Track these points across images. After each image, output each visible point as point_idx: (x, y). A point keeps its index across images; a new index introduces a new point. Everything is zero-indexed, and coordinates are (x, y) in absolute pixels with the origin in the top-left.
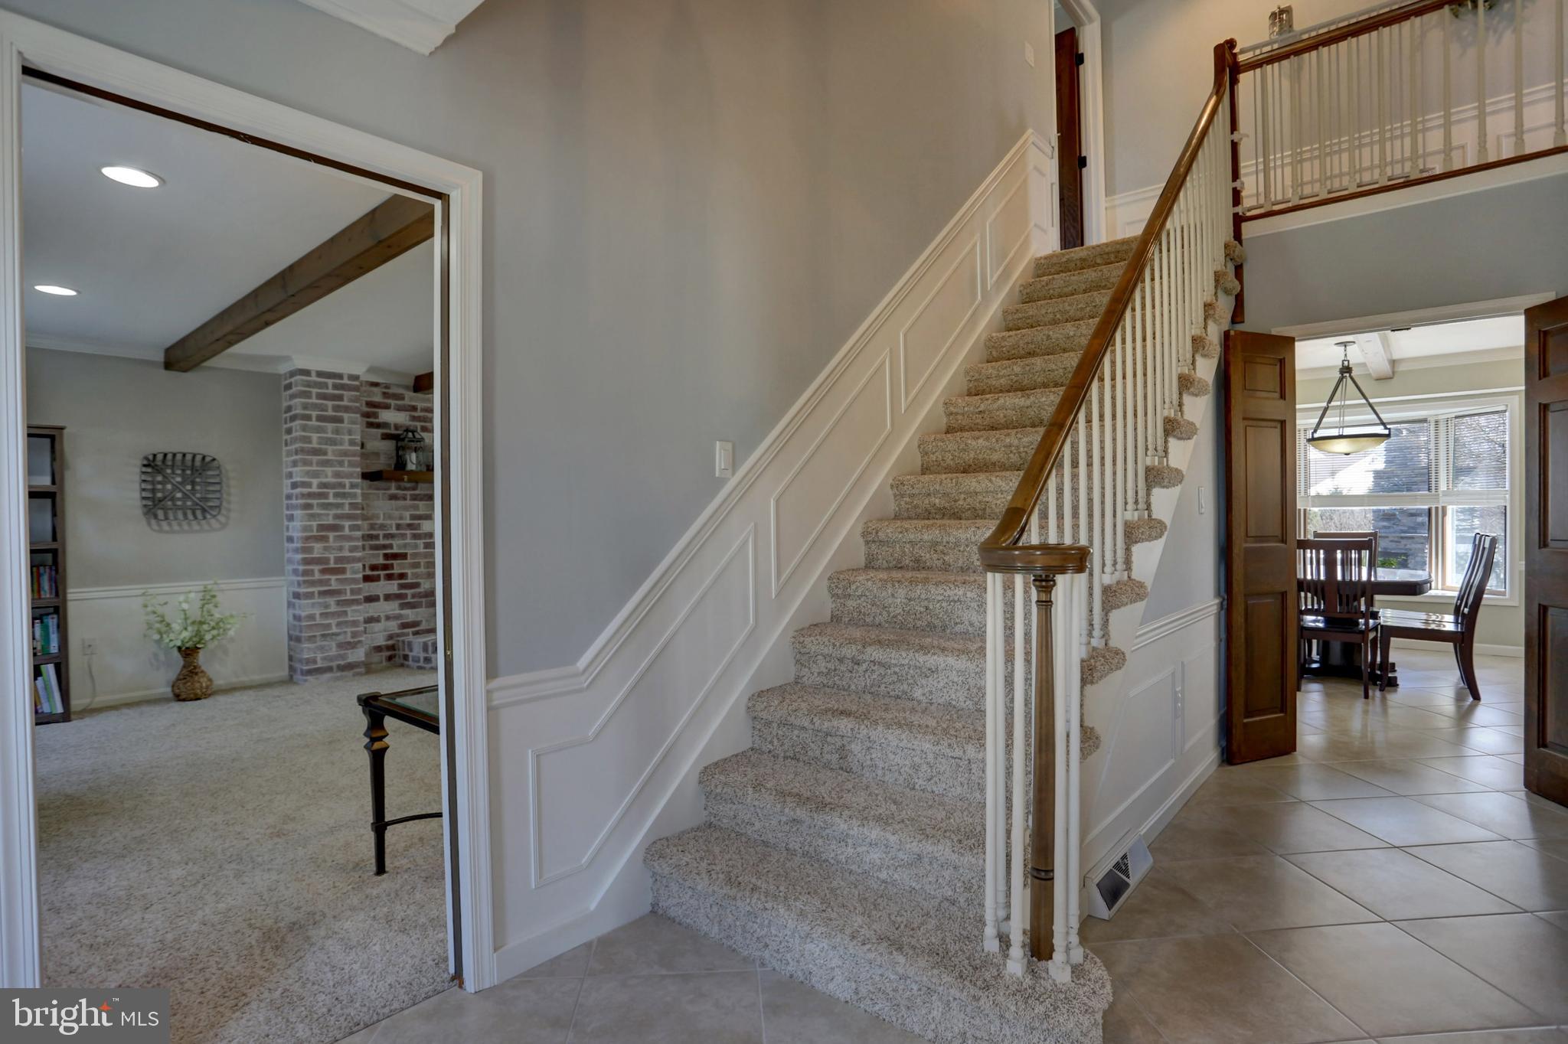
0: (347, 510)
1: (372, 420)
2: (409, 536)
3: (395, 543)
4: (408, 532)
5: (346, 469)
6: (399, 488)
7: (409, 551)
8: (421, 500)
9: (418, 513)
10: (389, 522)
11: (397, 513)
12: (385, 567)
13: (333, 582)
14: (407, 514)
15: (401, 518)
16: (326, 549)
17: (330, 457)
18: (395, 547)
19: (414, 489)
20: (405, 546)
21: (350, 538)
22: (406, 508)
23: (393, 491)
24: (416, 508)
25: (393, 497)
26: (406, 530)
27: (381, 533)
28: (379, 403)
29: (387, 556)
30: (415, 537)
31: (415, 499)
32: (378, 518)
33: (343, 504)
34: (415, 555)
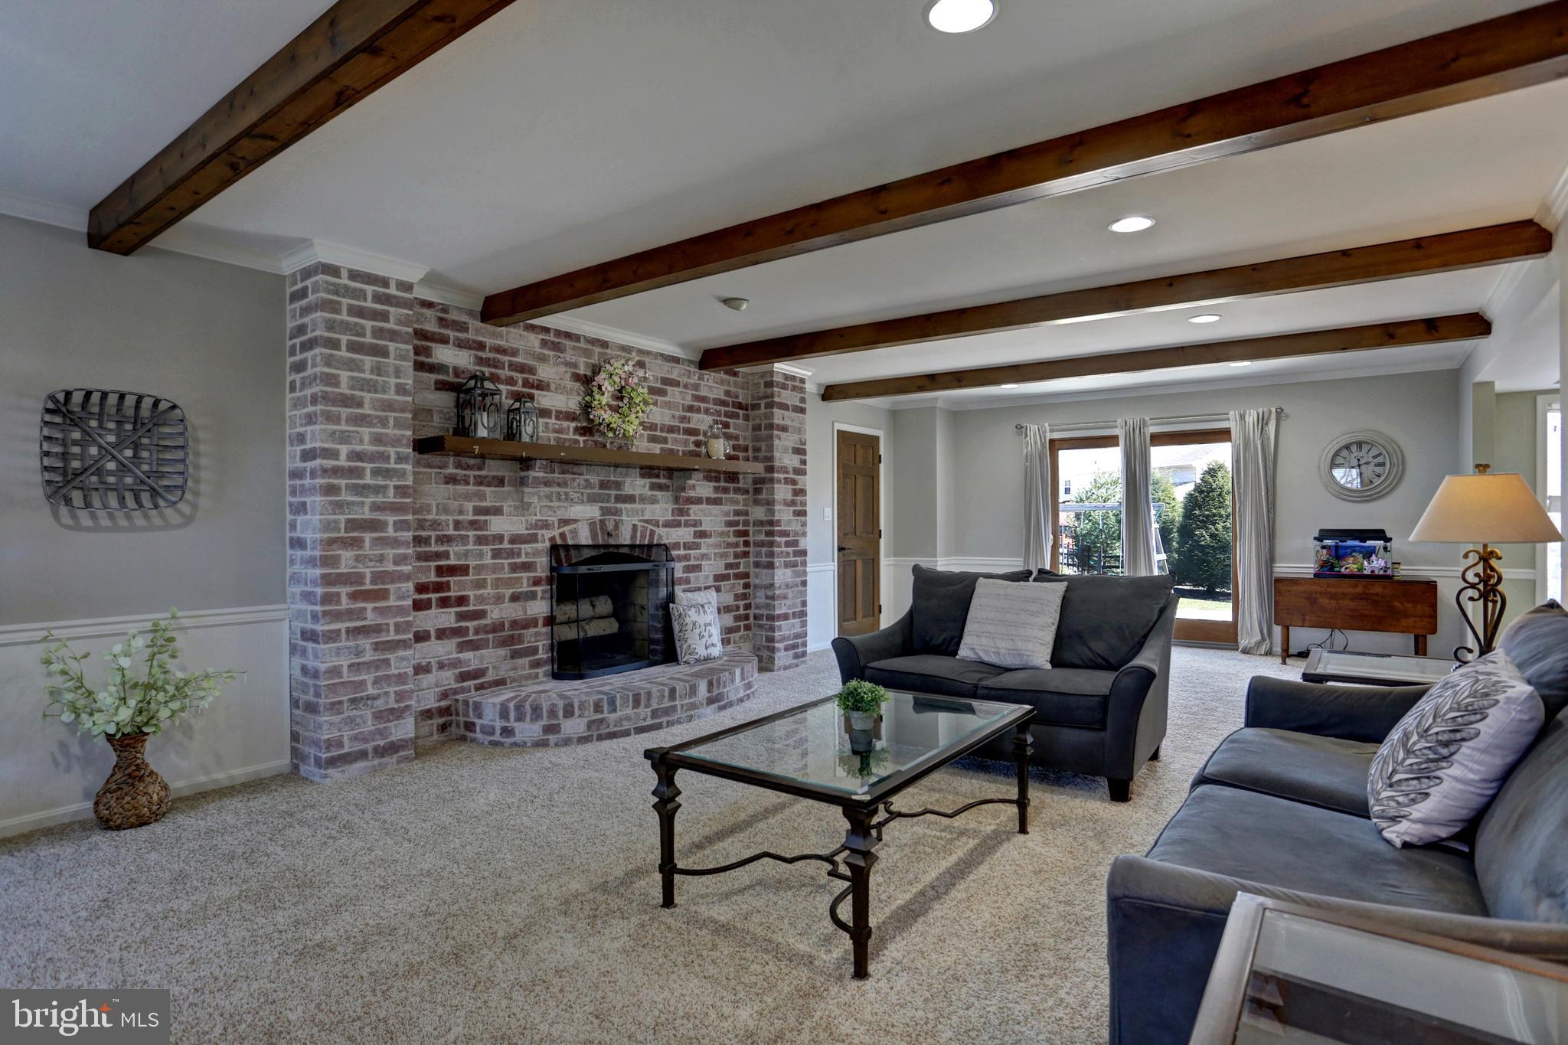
0: (390, 497)
1: (421, 358)
2: (471, 539)
3: (454, 549)
4: (471, 533)
5: (390, 431)
6: (459, 466)
7: (472, 562)
8: (489, 485)
9: (484, 504)
10: (444, 518)
11: (454, 505)
12: (439, 587)
13: (369, 614)
14: (469, 506)
15: (461, 512)
16: (358, 559)
17: (367, 410)
18: (452, 556)
19: (480, 468)
20: (466, 554)
21: (395, 543)
22: (467, 497)
23: (451, 470)
24: (481, 496)
25: (451, 480)
26: (466, 529)
27: (433, 534)
28: (434, 333)
29: (440, 571)
30: (481, 540)
31: (480, 484)
32: (429, 511)
33: (386, 487)
34: (480, 568)
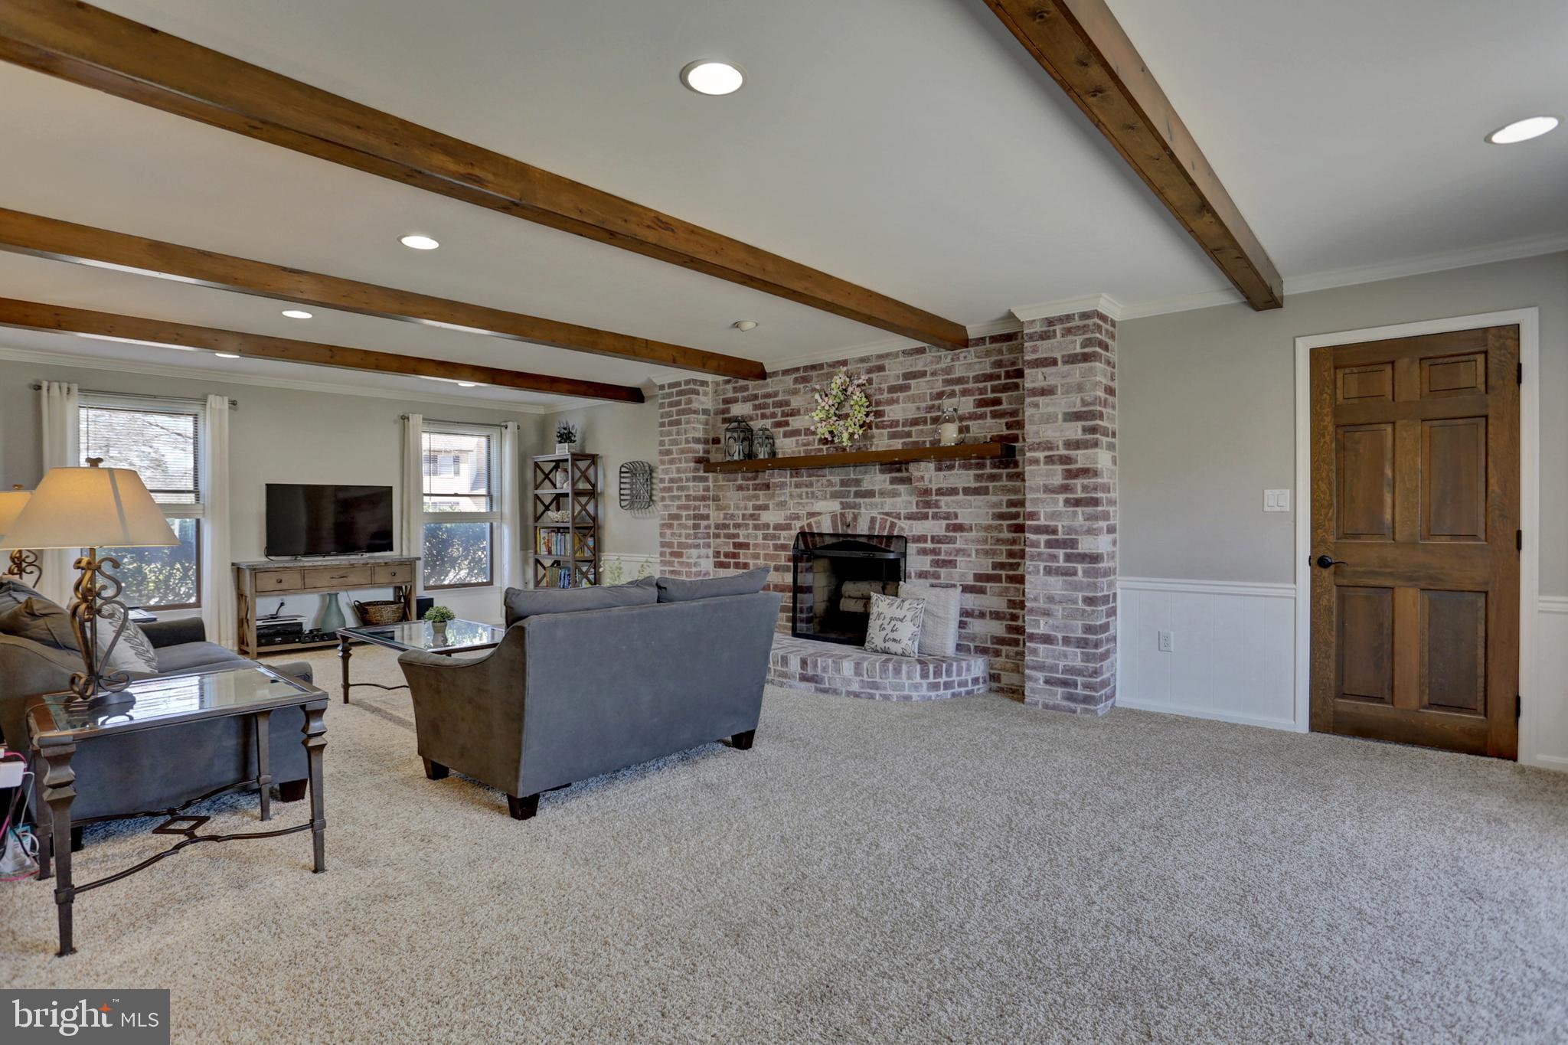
0: (683, 502)
1: (726, 416)
2: (751, 526)
3: (742, 532)
4: (751, 522)
5: (683, 465)
6: (743, 479)
7: (752, 542)
8: (760, 490)
9: (758, 503)
10: (737, 512)
11: (742, 504)
12: (735, 556)
13: (676, 564)
14: (750, 504)
15: (746, 509)
16: (673, 534)
17: (675, 456)
18: (741, 536)
19: (755, 479)
20: (748, 536)
21: (686, 527)
22: (749, 499)
23: (740, 482)
24: (757, 497)
25: (740, 488)
26: (749, 520)
27: (732, 522)
28: (730, 398)
29: (736, 545)
30: (756, 527)
31: (755, 489)
32: (730, 508)
33: (681, 496)
34: (756, 545)
